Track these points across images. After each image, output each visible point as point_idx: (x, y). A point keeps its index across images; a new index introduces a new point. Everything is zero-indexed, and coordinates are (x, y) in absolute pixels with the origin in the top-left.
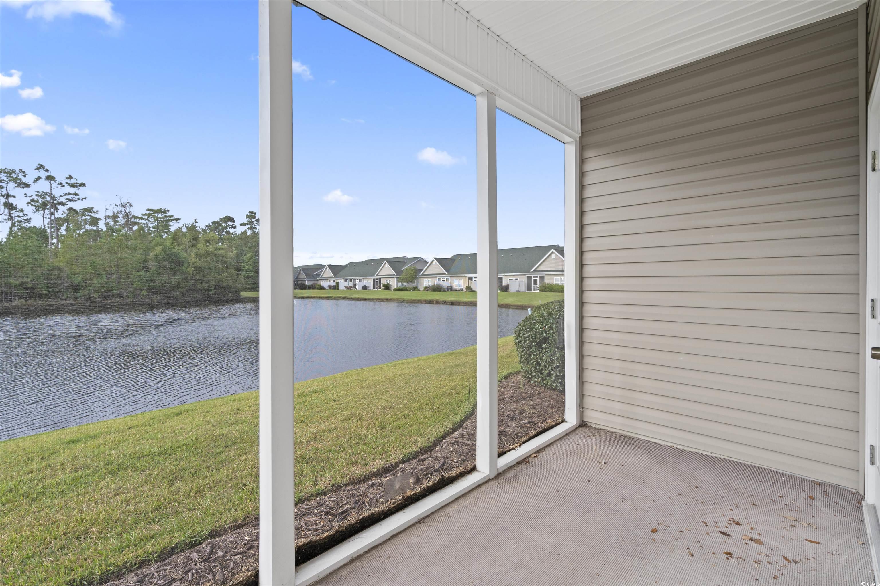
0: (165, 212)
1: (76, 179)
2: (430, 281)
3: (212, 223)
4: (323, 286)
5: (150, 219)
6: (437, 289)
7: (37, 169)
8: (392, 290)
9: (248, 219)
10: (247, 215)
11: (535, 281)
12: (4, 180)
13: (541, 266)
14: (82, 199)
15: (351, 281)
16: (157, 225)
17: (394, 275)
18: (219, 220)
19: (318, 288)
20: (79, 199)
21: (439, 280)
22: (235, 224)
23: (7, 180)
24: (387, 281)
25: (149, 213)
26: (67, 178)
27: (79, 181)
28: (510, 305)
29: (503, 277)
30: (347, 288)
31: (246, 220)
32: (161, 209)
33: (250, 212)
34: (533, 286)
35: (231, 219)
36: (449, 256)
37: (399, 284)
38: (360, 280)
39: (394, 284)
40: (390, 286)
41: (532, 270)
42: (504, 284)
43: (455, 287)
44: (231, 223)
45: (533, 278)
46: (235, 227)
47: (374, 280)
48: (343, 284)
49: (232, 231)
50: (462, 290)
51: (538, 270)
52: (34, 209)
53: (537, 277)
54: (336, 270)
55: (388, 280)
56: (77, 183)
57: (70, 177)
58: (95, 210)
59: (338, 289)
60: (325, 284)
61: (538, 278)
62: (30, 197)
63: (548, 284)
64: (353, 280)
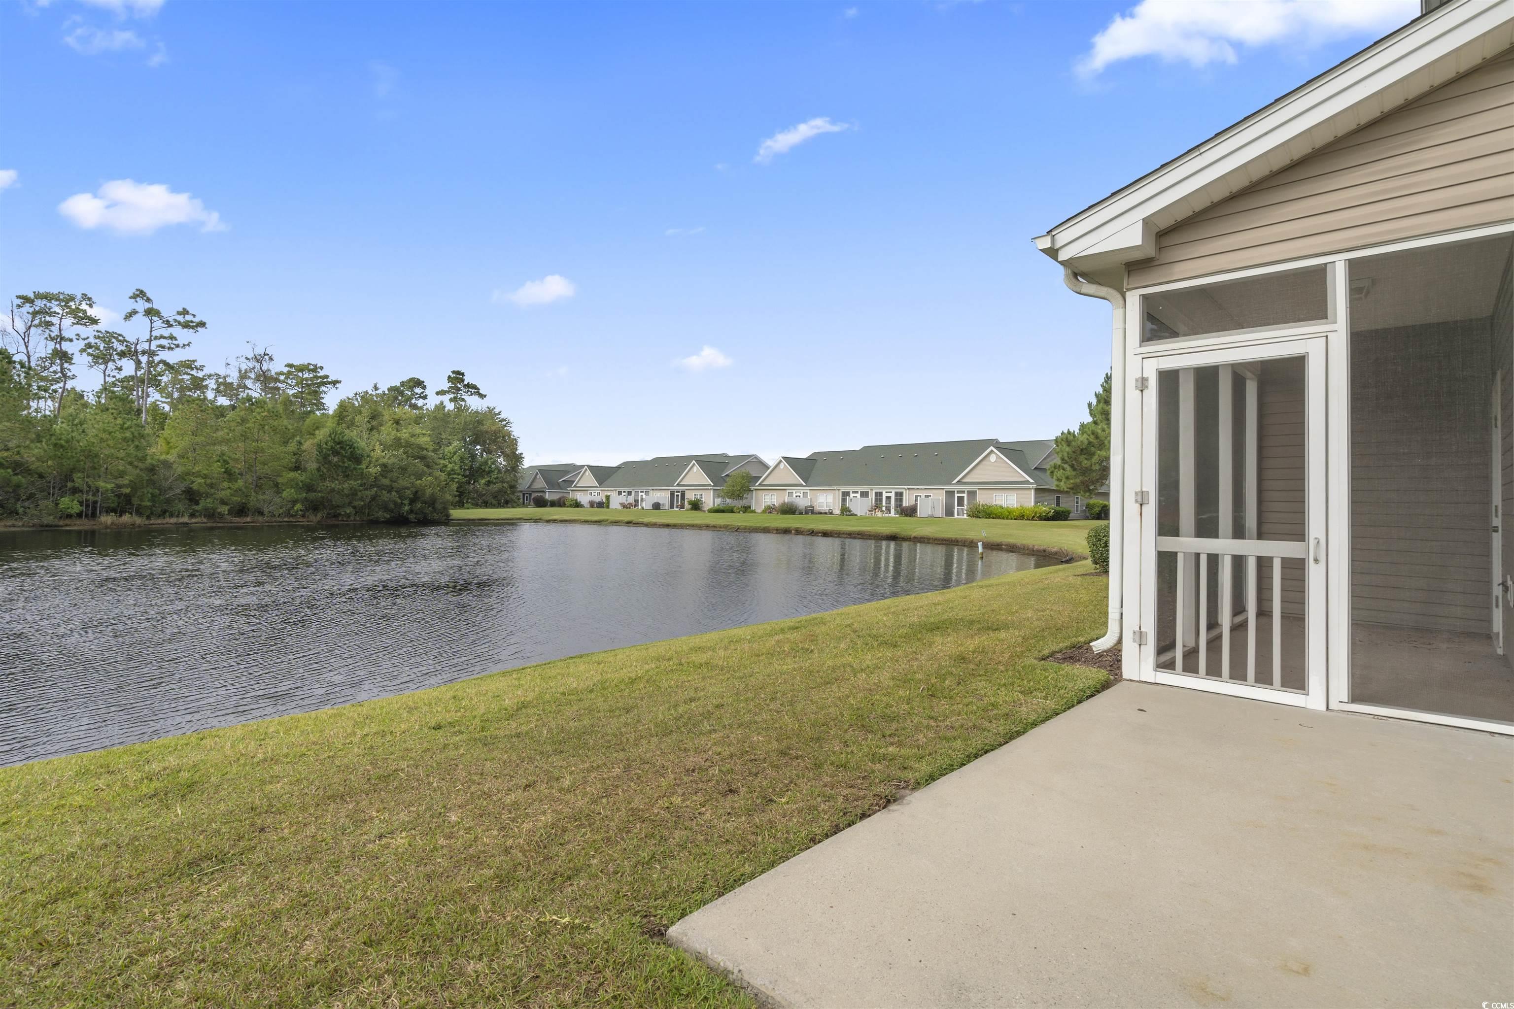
0: (315, 369)
1: (194, 316)
2: (773, 497)
3: (389, 389)
4: (580, 502)
5: (290, 382)
6: (789, 510)
7: (134, 297)
8: (704, 511)
9: (450, 384)
10: (449, 377)
11: (961, 499)
12: (55, 312)
13: (972, 473)
14: (184, 345)
15: (630, 493)
16: (302, 392)
17: (710, 485)
18: (398, 385)
19: (571, 506)
20: (178, 346)
21: (790, 494)
22: (427, 392)
23: (61, 312)
24: (695, 495)
25: (289, 371)
26: (179, 313)
27: (197, 320)
28: (929, 539)
29: (904, 491)
30: (624, 506)
31: (446, 386)
32: (309, 364)
33: (454, 372)
34: (956, 507)
35: (419, 383)
36: (804, 455)
37: (718, 501)
38: (647, 493)
39: (709, 500)
40: (702, 504)
41: (955, 482)
42: (906, 503)
43: (818, 508)
44: (418, 390)
45: (957, 495)
46: (425, 397)
47: (672, 493)
48: (616, 501)
49: (420, 403)
50: (831, 513)
51: (965, 480)
52: (91, 361)
53: (964, 492)
54: (603, 474)
55: (698, 493)
56: (192, 322)
57: (185, 312)
58: (197, 364)
59: (608, 507)
60: (584, 498)
61: (965, 495)
62: (84, 339)
63: (983, 506)
64: (633, 493)
